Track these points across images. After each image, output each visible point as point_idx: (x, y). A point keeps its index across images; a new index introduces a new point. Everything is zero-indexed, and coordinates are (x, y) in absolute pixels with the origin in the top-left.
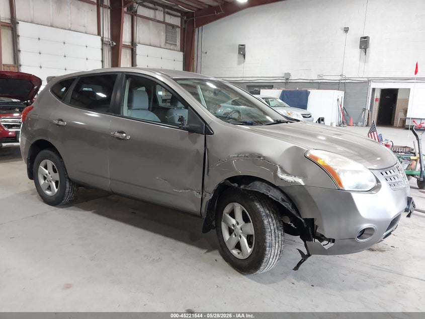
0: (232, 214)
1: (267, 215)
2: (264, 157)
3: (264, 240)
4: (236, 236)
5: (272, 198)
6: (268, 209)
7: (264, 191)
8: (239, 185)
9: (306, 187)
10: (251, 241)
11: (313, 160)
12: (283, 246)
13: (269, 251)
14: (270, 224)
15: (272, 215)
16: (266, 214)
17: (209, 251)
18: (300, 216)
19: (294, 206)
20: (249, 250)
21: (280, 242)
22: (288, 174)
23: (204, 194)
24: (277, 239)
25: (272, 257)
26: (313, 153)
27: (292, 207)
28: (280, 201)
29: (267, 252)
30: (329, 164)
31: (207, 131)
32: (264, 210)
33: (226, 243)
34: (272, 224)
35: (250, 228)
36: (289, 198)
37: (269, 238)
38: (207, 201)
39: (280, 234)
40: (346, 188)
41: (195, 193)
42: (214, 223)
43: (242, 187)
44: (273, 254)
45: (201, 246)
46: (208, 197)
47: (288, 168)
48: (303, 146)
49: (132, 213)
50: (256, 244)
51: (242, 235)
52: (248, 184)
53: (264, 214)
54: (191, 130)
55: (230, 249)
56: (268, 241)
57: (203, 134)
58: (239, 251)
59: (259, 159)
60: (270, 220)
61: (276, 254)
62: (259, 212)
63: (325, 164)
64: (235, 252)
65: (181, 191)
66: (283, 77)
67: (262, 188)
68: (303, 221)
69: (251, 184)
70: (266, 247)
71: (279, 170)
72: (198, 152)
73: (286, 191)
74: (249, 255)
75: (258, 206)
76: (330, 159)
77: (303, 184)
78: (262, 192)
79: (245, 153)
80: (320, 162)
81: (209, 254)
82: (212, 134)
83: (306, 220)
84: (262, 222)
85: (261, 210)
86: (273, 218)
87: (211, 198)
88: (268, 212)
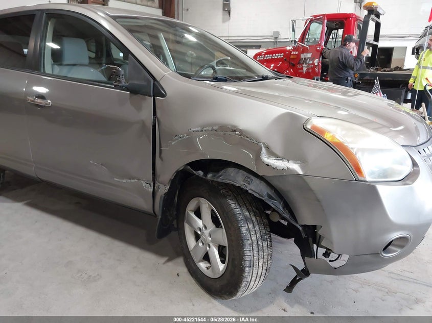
0: (198, 213)
1: (246, 220)
2: (241, 131)
3: (241, 257)
4: (203, 244)
5: (253, 193)
6: (248, 210)
7: (242, 183)
8: (206, 174)
9: (305, 177)
10: (224, 253)
11: (317, 135)
12: (269, 262)
13: (249, 273)
14: (251, 231)
15: (254, 219)
16: (245, 217)
17: (169, 260)
18: (296, 221)
19: (287, 206)
20: (222, 267)
21: (266, 257)
22: (278, 157)
23: (156, 185)
24: (261, 253)
25: (253, 279)
26: (317, 123)
27: (283, 208)
28: (265, 198)
29: (246, 274)
30: (341, 140)
31: (156, 90)
32: (241, 210)
33: (191, 253)
34: (253, 233)
35: (222, 236)
36: (279, 194)
37: (249, 254)
38: (161, 196)
39: (265, 245)
40: (368, 179)
41: (144, 184)
42: (175, 223)
43: (210, 176)
44: (255, 275)
45: (159, 252)
46: (163, 190)
47: (277, 148)
48: (302, 112)
49: (77, 203)
50: (231, 260)
51: (211, 245)
52: (218, 171)
53: (241, 217)
54: (134, 91)
55: (196, 260)
56: (247, 258)
57: (151, 96)
58: (208, 265)
59: (233, 134)
60: (251, 226)
61: (259, 275)
62: (234, 215)
63: (336, 141)
64: (203, 266)
65: (124, 181)
66: (272, 36)
67: (237, 179)
68: (300, 228)
69: (222, 171)
70: (244, 267)
71: (264, 150)
72: (143, 124)
73: (275, 183)
74: (221, 274)
75: (233, 206)
76: (344, 132)
77: (301, 173)
78: (237, 185)
79: (212, 125)
80: (328, 137)
81: (170, 264)
82: (163, 96)
83: (304, 226)
84: (239, 230)
85: (238, 211)
86: (256, 223)
87: (166, 191)
88: (247, 213)
